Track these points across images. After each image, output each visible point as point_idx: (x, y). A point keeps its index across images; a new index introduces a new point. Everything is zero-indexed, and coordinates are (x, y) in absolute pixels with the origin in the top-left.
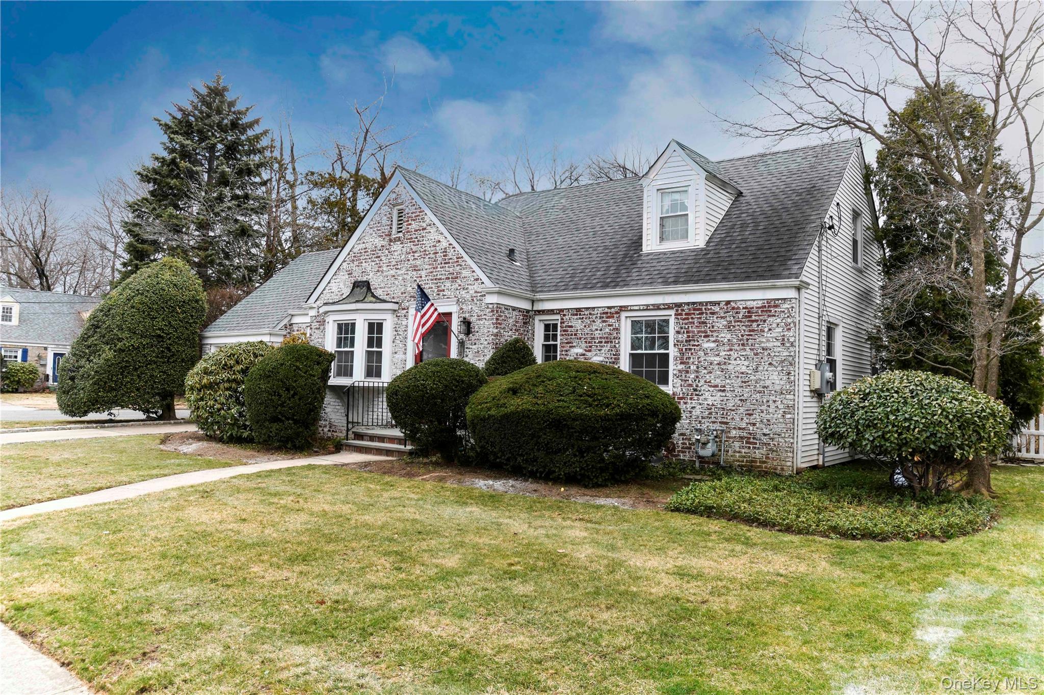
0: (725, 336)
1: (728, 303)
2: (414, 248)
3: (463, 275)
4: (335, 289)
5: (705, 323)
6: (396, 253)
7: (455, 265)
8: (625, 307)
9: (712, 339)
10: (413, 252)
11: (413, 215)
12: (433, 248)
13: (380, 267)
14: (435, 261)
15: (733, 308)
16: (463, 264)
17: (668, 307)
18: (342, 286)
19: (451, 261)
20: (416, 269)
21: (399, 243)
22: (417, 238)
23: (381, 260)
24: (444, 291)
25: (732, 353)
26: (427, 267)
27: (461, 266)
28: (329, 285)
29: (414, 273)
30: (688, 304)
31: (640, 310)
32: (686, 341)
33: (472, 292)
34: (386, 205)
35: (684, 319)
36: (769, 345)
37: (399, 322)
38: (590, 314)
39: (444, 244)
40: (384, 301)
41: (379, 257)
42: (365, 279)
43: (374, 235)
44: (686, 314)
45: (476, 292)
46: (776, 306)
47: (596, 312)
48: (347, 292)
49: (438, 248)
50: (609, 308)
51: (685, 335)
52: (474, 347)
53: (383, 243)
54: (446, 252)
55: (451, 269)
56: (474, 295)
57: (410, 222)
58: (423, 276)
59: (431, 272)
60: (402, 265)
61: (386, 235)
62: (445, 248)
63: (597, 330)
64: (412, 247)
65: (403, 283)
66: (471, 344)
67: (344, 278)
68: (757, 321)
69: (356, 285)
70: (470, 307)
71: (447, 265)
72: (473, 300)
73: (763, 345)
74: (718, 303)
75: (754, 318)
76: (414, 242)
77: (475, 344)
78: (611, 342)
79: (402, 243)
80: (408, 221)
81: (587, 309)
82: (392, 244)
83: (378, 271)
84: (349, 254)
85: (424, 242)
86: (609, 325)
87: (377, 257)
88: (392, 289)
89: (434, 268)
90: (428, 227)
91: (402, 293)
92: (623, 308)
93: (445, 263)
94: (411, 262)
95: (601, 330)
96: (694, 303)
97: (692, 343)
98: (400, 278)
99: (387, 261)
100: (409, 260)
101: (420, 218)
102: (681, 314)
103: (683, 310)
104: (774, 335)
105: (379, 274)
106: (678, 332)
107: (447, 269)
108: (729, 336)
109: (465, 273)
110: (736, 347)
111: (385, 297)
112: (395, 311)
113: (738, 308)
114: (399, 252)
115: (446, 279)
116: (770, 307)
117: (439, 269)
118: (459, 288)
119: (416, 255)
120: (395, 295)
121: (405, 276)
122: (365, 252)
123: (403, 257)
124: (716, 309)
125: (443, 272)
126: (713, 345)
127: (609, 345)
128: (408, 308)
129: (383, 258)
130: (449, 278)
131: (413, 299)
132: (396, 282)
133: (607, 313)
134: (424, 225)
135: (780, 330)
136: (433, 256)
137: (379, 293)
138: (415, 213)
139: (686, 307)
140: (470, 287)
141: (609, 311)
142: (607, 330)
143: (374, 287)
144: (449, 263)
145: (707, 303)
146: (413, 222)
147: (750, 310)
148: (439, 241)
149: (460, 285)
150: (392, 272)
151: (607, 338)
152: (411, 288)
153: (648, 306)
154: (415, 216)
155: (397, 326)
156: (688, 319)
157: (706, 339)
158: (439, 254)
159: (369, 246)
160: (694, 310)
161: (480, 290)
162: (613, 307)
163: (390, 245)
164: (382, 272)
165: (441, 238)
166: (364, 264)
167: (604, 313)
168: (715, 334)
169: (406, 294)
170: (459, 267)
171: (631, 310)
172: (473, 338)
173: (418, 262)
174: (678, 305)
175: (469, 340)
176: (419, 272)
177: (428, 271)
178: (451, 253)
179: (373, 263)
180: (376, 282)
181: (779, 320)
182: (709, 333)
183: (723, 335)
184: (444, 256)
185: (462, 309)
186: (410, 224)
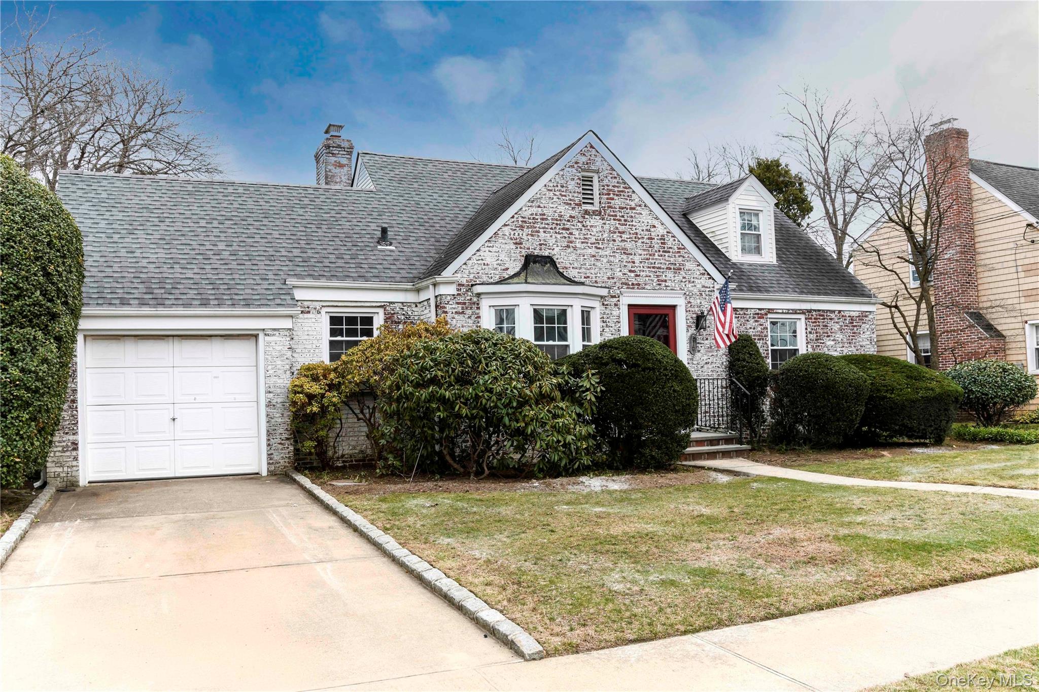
0: (839, 336)
1: (840, 312)
2: (621, 228)
3: (687, 268)
4: (490, 258)
5: (827, 326)
6: (594, 230)
7: (677, 255)
8: (772, 309)
9: (832, 338)
10: (619, 232)
11: (616, 189)
12: (647, 233)
13: (571, 242)
14: (650, 247)
15: (843, 316)
16: (686, 255)
17: (803, 312)
18: (503, 256)
19: (671, 250)
20: (625, 252)
21: (598, 217)
22: (623, 216)
23: (571, 234)
24: (666, 281)
25: (843, 349)
26: (640, 252)
27: (684, 257)
28: (478, 254)
29: (625, 257)
30: (815, 310)
31: (783, 313)
32: (816, 340)
33: (699, 286)
34: (572, 167)
35: (813, 323)
36: (864, 343)
37: (607, 312)
38: (745, 314)
39: (661, 230)
40: (582, 284)
41: (568, 229)
42: (546, 253)
43: (555, 199)
44: (815, 319)
45: (704, 287)
46: (866, 316)
47: (749, 312)
48: (515, 266)
49: (653, 234)
50: (760, 309)
51: (815, 335)
52: (706, 342)
53: (573, 213)
54: (664, 239)
55: (672, 259)
56: (703, 289)
57: (611, 196)
58: (637, 261)
59: (647, 259)
60: (605, 246)
61: (576, 204)
62: (663, 236)
63: (751, 328)
64: (617, 225)
65: (608, 265)
66: (703, 339)
67: (507, 247)
68: (856, 326)
69: (530, 261)
70: (699, 301)
71: (667, 254)
72: (701, 294)
73: (861, 343)
74: (834, 312)
75: (855, 324)
76: (620, 220)
77: (707, 339)
78: (763, 339)
79: (603, 219)
80: (609, 194)
81: (742, 309)
82: (586, 216)
83: (568, 247)
84: (513, 217)
85: (634, 223)
86: (761, 325)
87: (563, 229)
88: (592, 271)
89: (650, 255)
90: (638, 208)
91: (609, 278)
92: (770, 311)
93: (663, 252)
94: (617, 243)
95: (754, 329)
96: (819, 311)
97: (819, 341)
98: (605, 260)
99: (582, 237)
100: (614, 241)
101: (626, 194)
102: (811, 319)
103: (812, 315)
104: (866, 336)
105: (569, 250)
106: (810, 333)
107: (667, 258)
108: (841, 336)
109: (689, 265)
110: (846, 345)
111: (583, 280)
112: (602, 297)
113: (846, 316)
114: (600, 229)
115: (667, 268)
116: (863, 315)
117: (656, 257)
118: (684, 280)
119: (624, 236)
120: (598, 280)
121: (612, 259)
122: (542, 219)
123: (606, 235)
124: (833, 316)
125: (663, 261)
126: (833, 343)
127: (761, 341)
128: (619, 297)
129: (576, 233)
130: (670, 269)
131: (625, 287)
132: (599, 264)
133: (758, 314)
134: (633, 204)
135: (869, 333)
136: (648, 241)
137: (572, 273)
138: (618, 187)
139: (814, 313)
140: (696, 280)
141: (760, 312)
142: (759, 329)
143: (563, 265)
144: (669, 252)
145: (827, 311)
146: (616, 197)
147: (852, 318)
148: (654, 227)
149: (684, 278)
150: (593, 251)
151: (759, 335)
152: (620, 274)
153: (788, 310)
154: (619, 191)
155: (605, 316)
156: (815, 322)
157: (828, 339)
158: (655, 240)
159: (549, 212)
160: (820, 315)
161: (708, 285)
162: (763, 309)
163: (584, 217)
164: (575, 248)
165: (656, 223)
166: (542, 234)
167: (756, 314)
168: (833, 335)
169: (615, 280)
170: (681, 259)
171: (776, 313)
172: (705, 333)
173: (628, 245)
174: (810, 311)
175: (700, 335)
176: (631, 257)
177: (643, 257)
178: (670, 242)
179: (559, 236)
180: (563, 259)
181: (868, 326)
182: (829, 334)
183: (838, 336)
184: (662, 243)
185: (689, 302)
186: (613, 199)
